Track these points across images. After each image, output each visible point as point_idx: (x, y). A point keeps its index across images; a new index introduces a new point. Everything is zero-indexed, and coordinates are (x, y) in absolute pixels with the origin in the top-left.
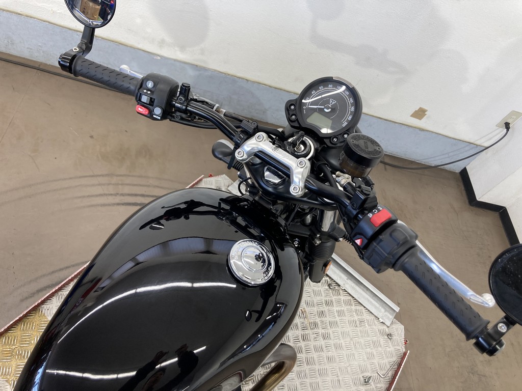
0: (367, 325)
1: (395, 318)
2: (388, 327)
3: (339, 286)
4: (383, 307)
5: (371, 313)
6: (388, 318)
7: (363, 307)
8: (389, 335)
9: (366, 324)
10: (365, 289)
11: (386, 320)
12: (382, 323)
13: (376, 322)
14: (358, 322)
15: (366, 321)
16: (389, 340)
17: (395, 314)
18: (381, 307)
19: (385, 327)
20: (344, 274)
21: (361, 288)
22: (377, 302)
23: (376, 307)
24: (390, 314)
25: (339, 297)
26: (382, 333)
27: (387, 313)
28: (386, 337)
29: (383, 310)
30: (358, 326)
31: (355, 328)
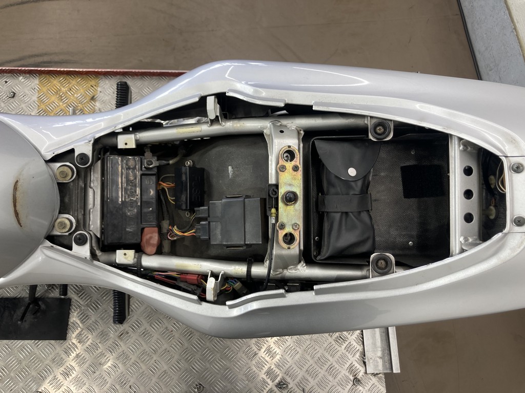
0: (343, 347)
1: (385, 374)
2: (366, 373)
4: (383, 351)
6: (376, 364)
8: (357, 381)
9: (345, 345)
11: (371, 364)
12: (364, 363)
13: (358, 355)
15: (347, 343)
16: (352, 383)
17: (389, 371)
18: (380, 349)
19: (362, 370)
22: (382, 340)
23: (374, 344)
24: (384, 365)
26: (351, 369)
27: (380, 362)
28: (352, 378)
29: (379, 354)
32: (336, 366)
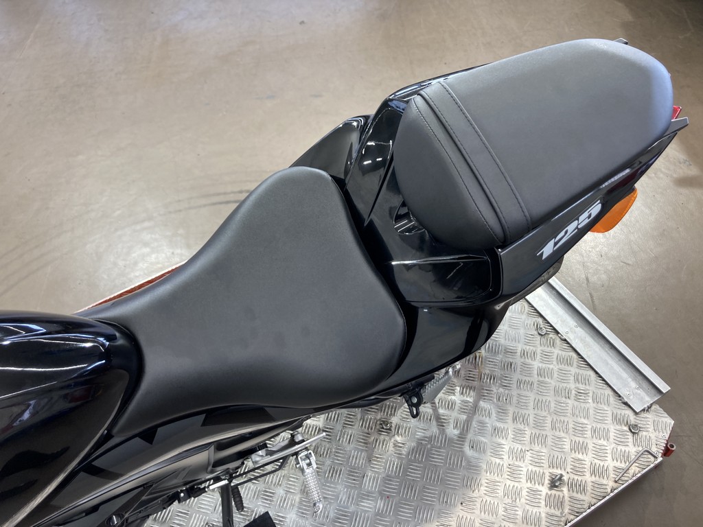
0: (590, 401)
2: (636, 413)
3: (557, 332)
4: (634, 380)
5: (607, 384)
6: (640, 398)
7: (592, 373)
9: (590, 398)
10: (607, 347)
11: (634, 401)
12: (626, 404)
13: (612, 399)
14: (573, 392)
15: (591, 394)
16: (629, 434)
17: (658, 396)
18: (630, 380)
19: (629, 412)
20: (573, 318)
21: (598, 343)
22: (624, 370)
23: (620, 378)
24: (648, 393)
25: (553, 349)
26: (617, 420)
27: (641, 393)
28: (626, 428)
29: (633, 385)
30: (572, 396)
31: (564, 399)
32: (599, 426)
